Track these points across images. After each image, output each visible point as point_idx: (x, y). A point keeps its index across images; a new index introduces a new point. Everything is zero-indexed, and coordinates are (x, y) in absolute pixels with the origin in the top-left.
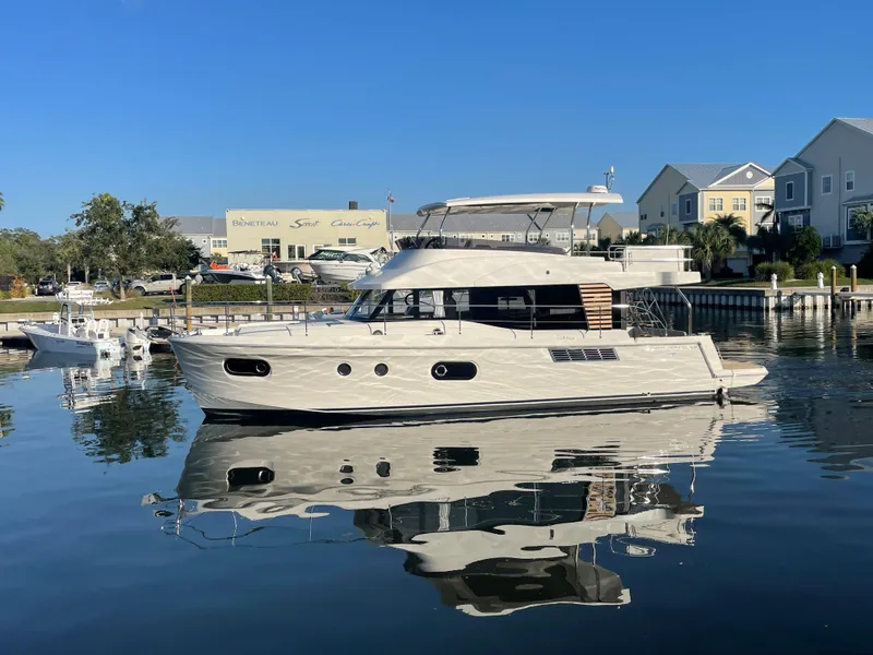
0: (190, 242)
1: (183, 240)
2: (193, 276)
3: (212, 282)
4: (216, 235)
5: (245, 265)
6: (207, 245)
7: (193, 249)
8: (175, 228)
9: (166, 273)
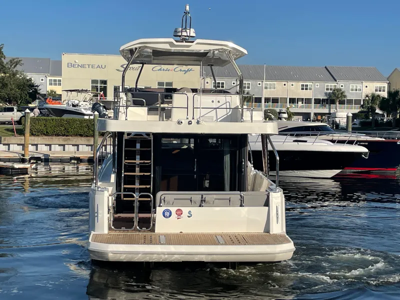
0: (30, 80)
1: (24, 78)
2: (32, 109)
3: (48, 115)
4: (52, 75)
5: (77, 102)
6: (44, 83)
7: (33, 86)
8: (18, 68)
9: (8, 106)
